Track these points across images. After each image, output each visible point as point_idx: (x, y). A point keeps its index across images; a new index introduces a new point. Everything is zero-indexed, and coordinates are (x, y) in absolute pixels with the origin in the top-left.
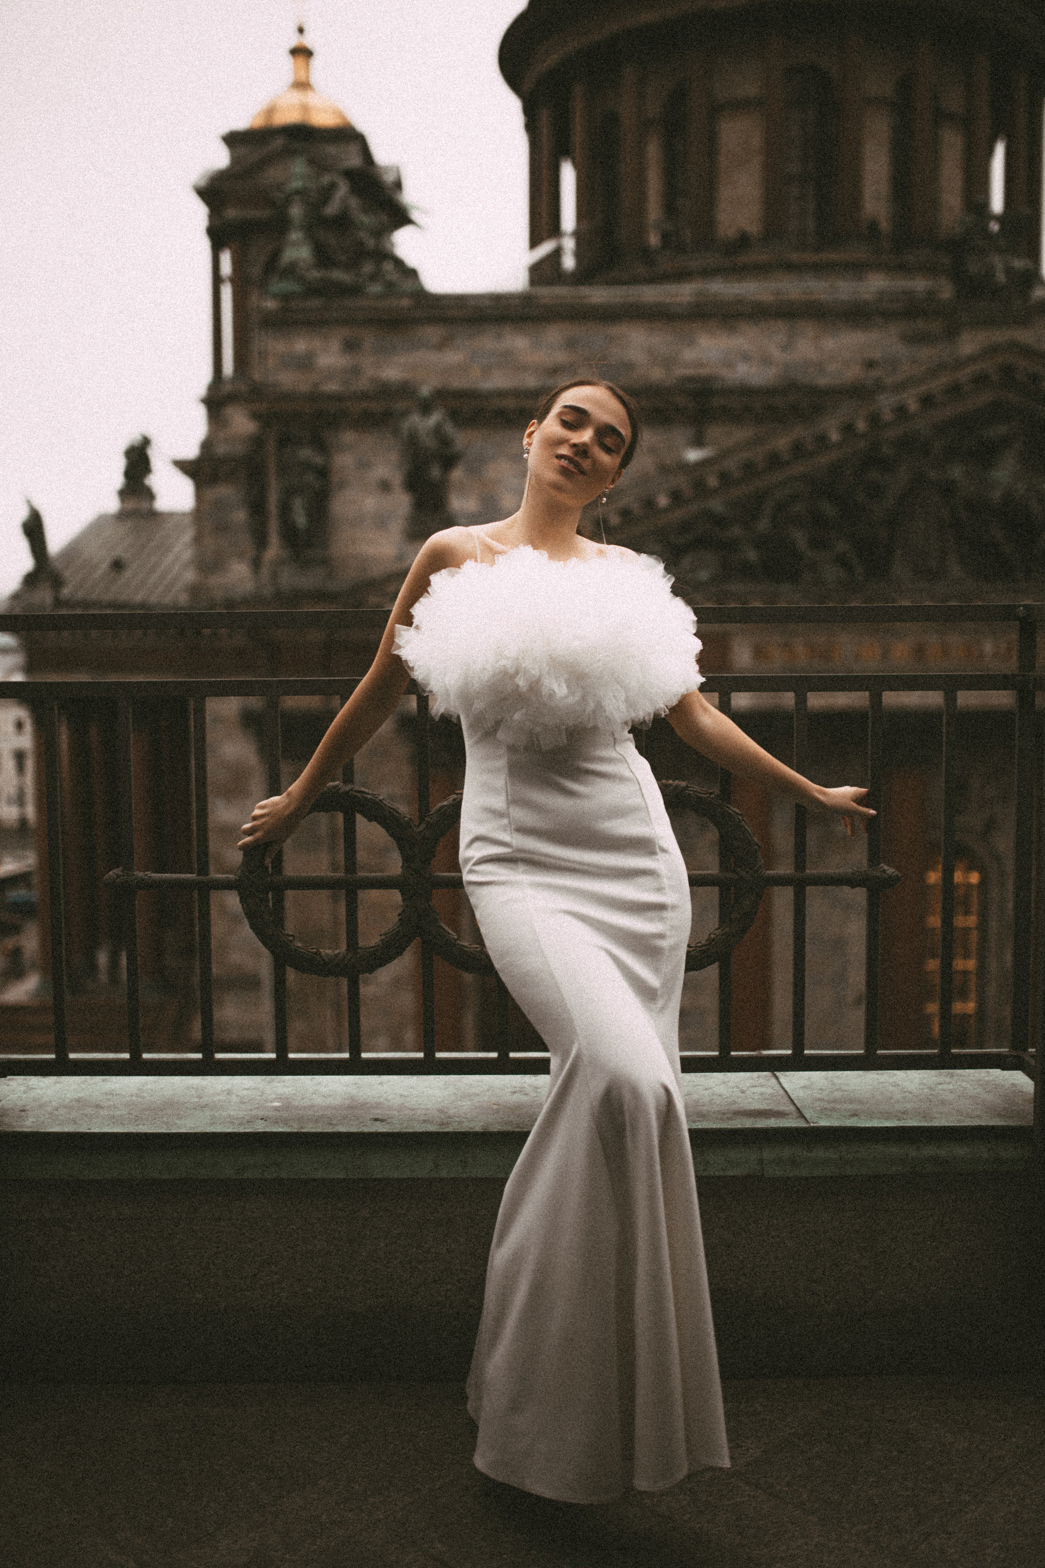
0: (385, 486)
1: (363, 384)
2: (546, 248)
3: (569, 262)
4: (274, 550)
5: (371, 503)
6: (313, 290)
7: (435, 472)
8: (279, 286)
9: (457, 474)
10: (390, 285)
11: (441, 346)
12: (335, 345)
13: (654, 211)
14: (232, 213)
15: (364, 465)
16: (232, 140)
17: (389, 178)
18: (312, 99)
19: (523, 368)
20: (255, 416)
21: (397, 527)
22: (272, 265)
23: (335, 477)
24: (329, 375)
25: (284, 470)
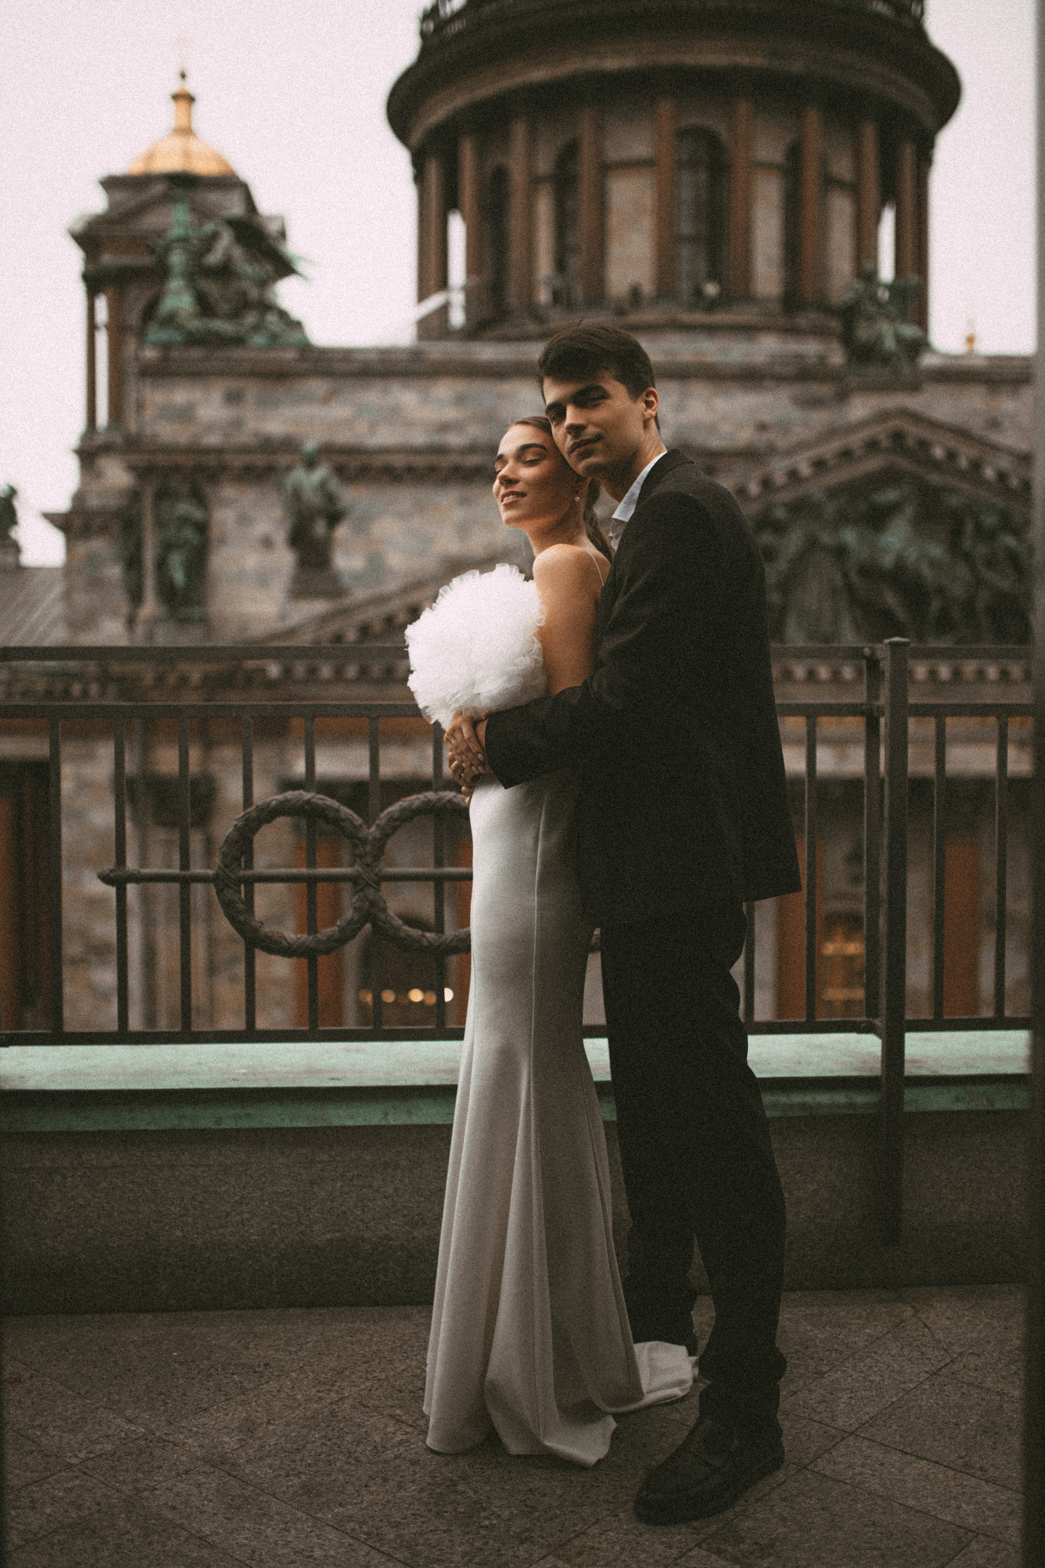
0: (267, 543)
1: (243, 438)
2: (434, 302)
3: (457, 318)
4: (150, 607)
5: (252, 561)
6: (194, 340)
7: (320, 528)
8: (156, 334)
9: (342, 532)
10: (274, 338)
11: (327, 400)
12: (218, 396)
13: (544, 266)
14: (107, 259)
15: (244, 520)
16: (111, 184)
17: (273, 228)
18: (194, 145)
19: (410, 424)
20: (132, 468)
21: (279, 585)
22: (150, 312)
23: (215, 531)
24: (210, 427)
25: (160, 524)
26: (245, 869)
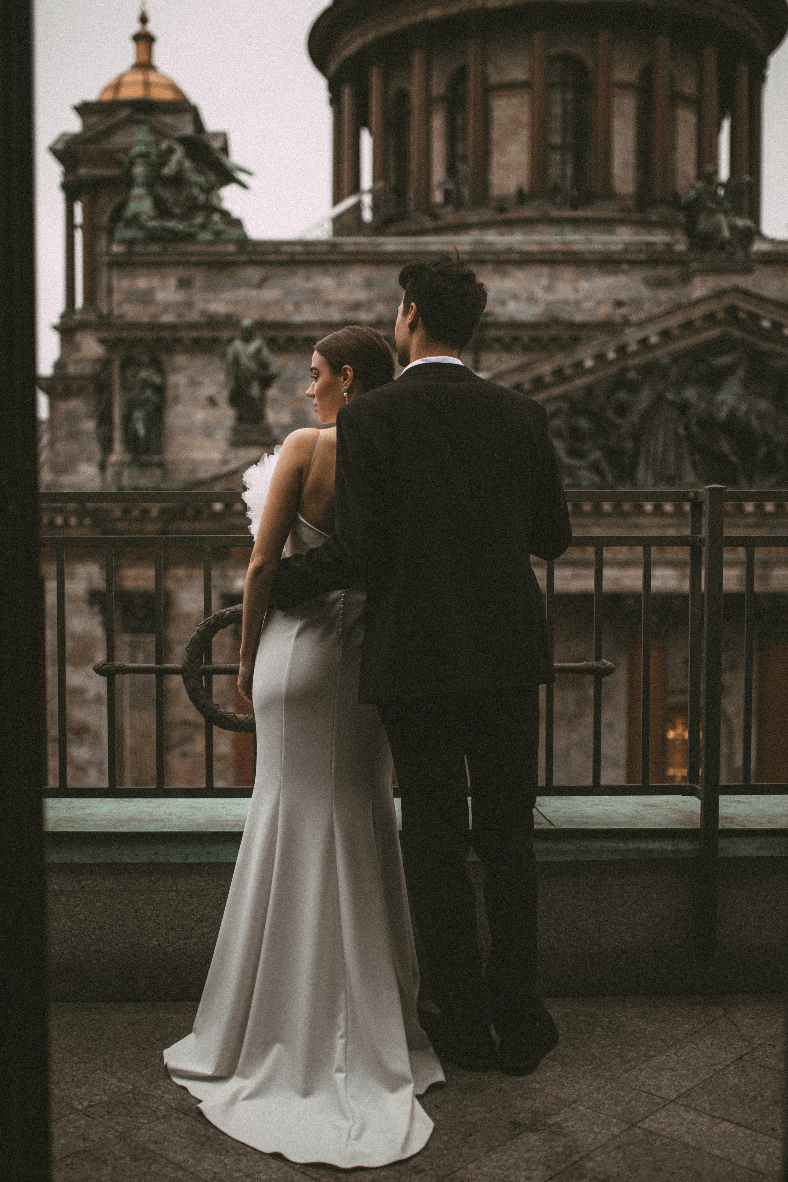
0: (212, 402)
1: (193, 316)
2: (348, 203)
3: (367, 215)
4: (118, 455)
5: (200, 416)
6: (153, 237)
7: (255, 390)
8: (123, 233)
10: (218, 234)
11: (260, 285)
12: (172, 282)
13: (438, 173)
14: (83, 171)
15: (194, 383)
16: (83, 109)
17: (217, 144)
18: (153, 78)
19: (328, 304)
20: (102, 341)
21: (222, 435)
22: (118, 214)
23: (170, 393)
24: (166, 309)
25: (126, 387)
26: (206, 664)
